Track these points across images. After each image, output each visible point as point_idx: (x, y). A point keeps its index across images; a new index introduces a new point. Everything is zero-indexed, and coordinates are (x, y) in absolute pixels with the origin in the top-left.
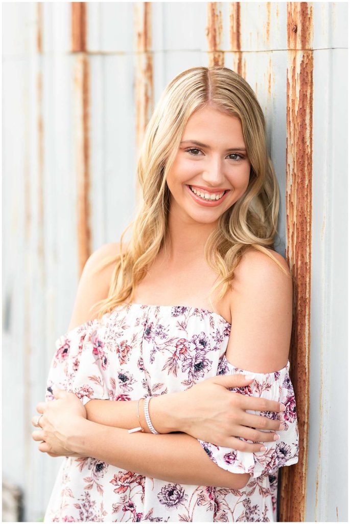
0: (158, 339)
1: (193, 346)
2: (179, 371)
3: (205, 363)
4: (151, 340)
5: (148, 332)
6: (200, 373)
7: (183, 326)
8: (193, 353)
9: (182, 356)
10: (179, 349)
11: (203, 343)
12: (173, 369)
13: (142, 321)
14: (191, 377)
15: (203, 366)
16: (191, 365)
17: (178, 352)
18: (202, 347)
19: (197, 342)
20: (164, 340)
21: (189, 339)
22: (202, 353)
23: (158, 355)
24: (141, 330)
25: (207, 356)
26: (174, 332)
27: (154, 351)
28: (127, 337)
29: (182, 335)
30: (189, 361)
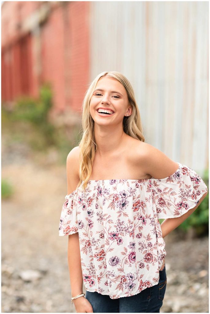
0: (105, 195)
1: (120, 197)
2: (116, 208)
3: (126, 203)
4: (102, 196)
5: (101, 192)
6: (124, 208)
7: (115, 188)
8: (121, 199)
9: (117, 201)
10: (115, 199)
11: (124, 194)
12: (113, 207)
13: (97, 187)
14: (121, 209)
15: (125, 204)
16: (120, 204)
17: (115, 200)
18: (124, 196)
19: (122, 194)
20: (108, 195)
21: (119, 194)
22: (125, 199)
23: (106, 201)
24: (96, 192)
25: (127, 200)
26: (112, 192)
27: (105, 200)
28: (91, 195)
29: (115, 192)
30: (119, 203)
